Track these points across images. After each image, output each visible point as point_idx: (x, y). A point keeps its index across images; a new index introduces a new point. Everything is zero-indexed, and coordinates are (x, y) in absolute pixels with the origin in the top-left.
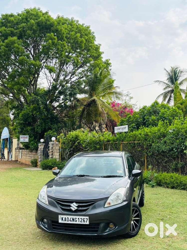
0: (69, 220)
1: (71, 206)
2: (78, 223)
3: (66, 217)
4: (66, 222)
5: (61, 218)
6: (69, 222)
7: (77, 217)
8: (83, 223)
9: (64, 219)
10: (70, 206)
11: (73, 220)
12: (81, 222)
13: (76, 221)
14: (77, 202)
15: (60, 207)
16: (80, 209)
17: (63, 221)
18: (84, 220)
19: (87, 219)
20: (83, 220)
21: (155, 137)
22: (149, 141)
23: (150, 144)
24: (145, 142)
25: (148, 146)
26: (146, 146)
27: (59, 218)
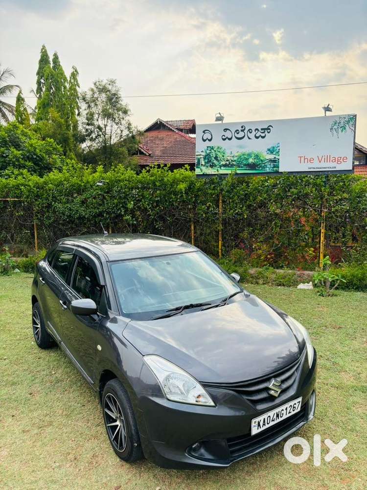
0: (271, 420)
1: (270, 389)
2: (285, 417)
3: (265, 416)
4: (267, 426)
5: (257, 423)
6: (272, 424)
7: (284, 407)
8: (293, 413)
9: (261, 424)
10: (267, 389)
11: (278, 416)
12: (289, 413)
13: (282, 415)
14: (275, 377)
15: (248, 399)
16: (284, 386)
17: (260, 428)
19: (299, 402)
20: (294, 407)
21: (61, 192)
22: (47, 199)
23: (48, 204)
24: (36, 200)
25: (43, 207)
26: (39, 207)
27: (253, 424)
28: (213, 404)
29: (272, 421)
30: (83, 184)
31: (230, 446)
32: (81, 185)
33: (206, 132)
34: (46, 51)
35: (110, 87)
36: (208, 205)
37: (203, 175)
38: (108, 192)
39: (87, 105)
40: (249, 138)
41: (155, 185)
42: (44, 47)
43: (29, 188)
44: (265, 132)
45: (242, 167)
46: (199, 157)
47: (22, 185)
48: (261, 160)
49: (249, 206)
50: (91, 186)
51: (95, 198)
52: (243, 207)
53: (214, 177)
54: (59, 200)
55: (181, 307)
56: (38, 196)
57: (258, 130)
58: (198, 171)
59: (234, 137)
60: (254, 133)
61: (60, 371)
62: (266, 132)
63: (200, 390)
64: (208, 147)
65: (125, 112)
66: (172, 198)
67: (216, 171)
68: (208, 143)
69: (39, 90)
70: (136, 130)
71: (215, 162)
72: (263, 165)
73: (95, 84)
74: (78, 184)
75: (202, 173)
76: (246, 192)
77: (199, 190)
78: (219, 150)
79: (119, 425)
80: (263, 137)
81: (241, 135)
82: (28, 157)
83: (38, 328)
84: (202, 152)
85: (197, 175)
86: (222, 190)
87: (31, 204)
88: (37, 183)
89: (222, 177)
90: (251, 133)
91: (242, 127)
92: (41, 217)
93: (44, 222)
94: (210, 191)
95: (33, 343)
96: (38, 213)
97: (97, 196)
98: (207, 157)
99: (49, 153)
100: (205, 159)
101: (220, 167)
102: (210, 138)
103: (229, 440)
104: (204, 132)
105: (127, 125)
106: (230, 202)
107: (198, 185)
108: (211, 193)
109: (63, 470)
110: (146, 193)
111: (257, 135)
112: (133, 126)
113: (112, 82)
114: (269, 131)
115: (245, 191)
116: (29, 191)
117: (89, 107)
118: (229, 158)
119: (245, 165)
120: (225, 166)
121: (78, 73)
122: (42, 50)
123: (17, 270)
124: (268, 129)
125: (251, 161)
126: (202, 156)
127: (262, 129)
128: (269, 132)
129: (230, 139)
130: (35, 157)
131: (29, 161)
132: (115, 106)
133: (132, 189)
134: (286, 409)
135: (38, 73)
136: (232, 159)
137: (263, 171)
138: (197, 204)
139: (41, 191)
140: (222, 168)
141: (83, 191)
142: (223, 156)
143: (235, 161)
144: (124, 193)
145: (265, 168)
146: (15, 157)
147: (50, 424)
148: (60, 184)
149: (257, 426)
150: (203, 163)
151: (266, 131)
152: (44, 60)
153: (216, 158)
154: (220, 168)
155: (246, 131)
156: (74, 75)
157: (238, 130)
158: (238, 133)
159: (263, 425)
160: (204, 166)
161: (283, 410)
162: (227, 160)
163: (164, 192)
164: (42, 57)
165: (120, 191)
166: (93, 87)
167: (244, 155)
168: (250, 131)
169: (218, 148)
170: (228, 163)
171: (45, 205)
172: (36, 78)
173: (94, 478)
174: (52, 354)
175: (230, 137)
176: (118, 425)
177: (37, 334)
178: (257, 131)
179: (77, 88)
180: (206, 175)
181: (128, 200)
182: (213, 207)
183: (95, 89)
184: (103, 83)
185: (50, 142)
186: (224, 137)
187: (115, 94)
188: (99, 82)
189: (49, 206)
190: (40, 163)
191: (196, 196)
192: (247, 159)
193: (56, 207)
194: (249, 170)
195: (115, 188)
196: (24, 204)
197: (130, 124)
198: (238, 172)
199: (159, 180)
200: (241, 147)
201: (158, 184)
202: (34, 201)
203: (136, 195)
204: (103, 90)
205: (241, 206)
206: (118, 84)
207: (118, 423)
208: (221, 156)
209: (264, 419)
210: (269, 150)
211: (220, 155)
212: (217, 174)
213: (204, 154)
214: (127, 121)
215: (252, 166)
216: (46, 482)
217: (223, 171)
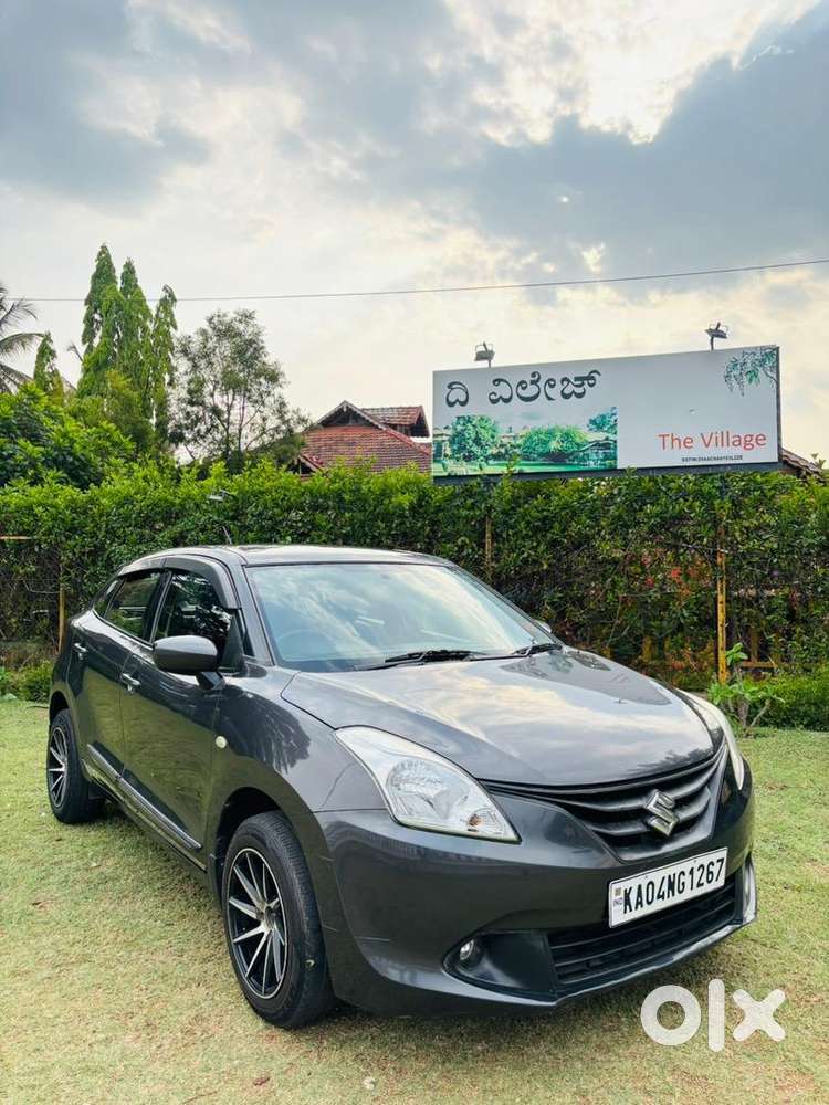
0: (656, 894)
1: (651, 814)
2: (688, 894)
3: (640, 880)
4: (646, 910)
5: (622, 895)
6: (658, 905)
7: (685, 865)
8: (707, 888)
9: (633, 898)
10: (642, 814)
11: (671, 886)
12: (699, 885)
13: (681, 888)
14: (665, 787)
15: (597, 833)
16: (685, 815)
17: (631, 910)
18: (712, 873)
19: (721, 860)
20: (708, 873)
21: (126, 519)
22: (93, 535)
23: (95, 546)
24: (68, 538)
25: (84, 554)
26: (74, 554)
27: (613, 897)
28: (511, 836)
29: (659, 897)
30: (177, 501)
31: (558, 956)
32: (173, 504)
33: (454, 386)
34: (108, 257)
35: (241, 327)
36: (459, 542)
37: (449, 477)
38: (233, 518)
39: (190, 364)
40: (549, 398)
41: (342, 500)
42: (104, 249)
43: (54, 510)
44: (583, 384)
45: (534, 460)
46: (440, 439)
47: (39, 504)
48: (577, 444)
49: (554, 544)
50: (197, 506)
51: (203, 531)
52: (539, 544)
53: (473, 482)
54: (119, 537)
55: (421, 654)
56: (73, 529)
57: (569, 381)
58: (437, 469)
59: (515, 396)
60: (559, 387)
61: (110, 862)
62: (586, 385)
63: (479, 800)
64: (459, 418)
65: (273, 378)
66: (379, 527)
67: (477, 468)
68: (459, 410)
69: (88, 336)
70: (296, 417)
71: (475, 448)
72: (581, 454)
73: (210, 320)
74: (166, 501)
75: (445, 474)
76: (545, 513)
77: (439, 509)
78: (484, 424)
79: (266, 933)
80: (580, 396)
81: (531, 391)
82: (55, 460)
83: (61, 773)
84: (446, 428)
85: (436, 478)
86: (489, 509)
87: (56, 546)
88: (73, 501)
89: (490, 480)
90: (552, 386)
91: (533, 375)
92: (76, 576)
93: (84, 587)
94: (464, 513)
95: (43, 814)
96: (71, 567)
97: (209, 526)
98: (458, 440)
99: (103, 453)
100: (452, 442)
101: (487, 459)
102: (462, 399)
103: (554, 937)
104: (450, 386)
105: (276, 406)
106: (508, 535)
107: (437, 497)
108: (466, 517)
109: (115, 1048)
110: (320, 518)
111: (567, 392)
112: (290, 407)
113: (247, 317)
114: (591, 382)
115: (543, 510)
116: (54, 519)
117: (195, 367)
118: (505, 441)
119: (541, 455)
120: (497, 457)
121: (174, 300)
122: (100, 254)
123: (10, 696)
124: (589, 379)
125: (554, 445)
126: (445, 438)
127: (577, 379)
128: (591, 385)
129: (507, 401)
130: (71, 459)
131: (58, 470)
132: (251, 366)
133: (289, 510)
134: (691, 872)
135: (88, 301)
136: (513, 442)
137: (582, 468)
138: (434, 542)
139: (82, 517)
140: (491, 462)
141: (177, 518)
142: (493, 437)
143: (519, 446)
144: (271, 519)
145: (585, 461)
146: (28, 457)
147: (85, 959)
148: (128, 500)
149: (623, 902)
150: (449, 452)
151: (586, 382)
152: (103, 272)
153: (477, 441)
154: (487, 462)
155: (541, 384)
156: (168, 302)
157: (525, 382)
158: (524, 388)
159: (638, 903)
160: (451, 457)
161: (683, 873)
162: (502, 446)
163: (360, 516)
164: (99, 268)
165: (260, 514)
166: (205, 325)
167: (537, 433)
168: (551, 383)
169: (482, 419)
170: (503, 450)
171: (87, 549)
172: (83, 310)
173: (197, 1062)
174: (92, 833)
175: (507, 396)
176: (262, 934)
177: (56, 789)
178: (565, 383)
179: (172, 330)
180: (456, 476)
181: (279, 532)
182: (473, 549)
183: (210, 331)
184: (227, 319)
185: (107, 431)
186: (493, 397)
187: (250, 342)
188: (219, 316)
189: (97, 551)
190: (82, 473)
191: (433, 523)
192: (545, 443)
193: (111, 552)
194: (550, 465)
195: (251, 509)
196: (40, 548)
197: (283, 404)
198: (527, 470)
199: (350, 491)
200: (531, 417)
201: (347, 497)
202: (63, 539)
203: (296, 522)
204: (226, 332)
205: (535, 544)
206: (259, 320)
207: (263, 928)
208: (487, 436)
209: (640, 887)
210: (593, 422)
211: (485, 435)
212: (479, 476)
213: (450, 432)
214: (276, 396)
215: (558, 457)
216: (71, 1072)
217: (492, 468)
